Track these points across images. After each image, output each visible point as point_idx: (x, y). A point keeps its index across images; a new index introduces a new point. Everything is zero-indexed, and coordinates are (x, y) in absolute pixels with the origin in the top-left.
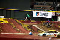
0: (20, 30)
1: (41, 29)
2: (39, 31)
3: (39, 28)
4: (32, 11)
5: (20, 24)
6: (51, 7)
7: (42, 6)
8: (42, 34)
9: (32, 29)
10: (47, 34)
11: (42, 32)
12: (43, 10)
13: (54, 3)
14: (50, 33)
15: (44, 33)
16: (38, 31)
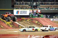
3: (20, 24)
4: (13, 10)
5: (4, 21)
6: (29, 6)
13: (31, 2)
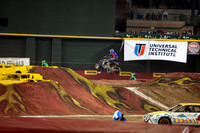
0: (83, 103)
1: (154, 98)
2: (147, 107)
3: (145, 97)
4: (121, 41)
5: (83, 82)
6: (187, 24)
7: (154, 24)
8: (156, 115)
9: (122, 98)
10: (174, 116)
11: (155, 109)
12: (158, 37)
13: (196, 11)
14: (185, 114)
15: (162, 114)
16: (142, 106)
